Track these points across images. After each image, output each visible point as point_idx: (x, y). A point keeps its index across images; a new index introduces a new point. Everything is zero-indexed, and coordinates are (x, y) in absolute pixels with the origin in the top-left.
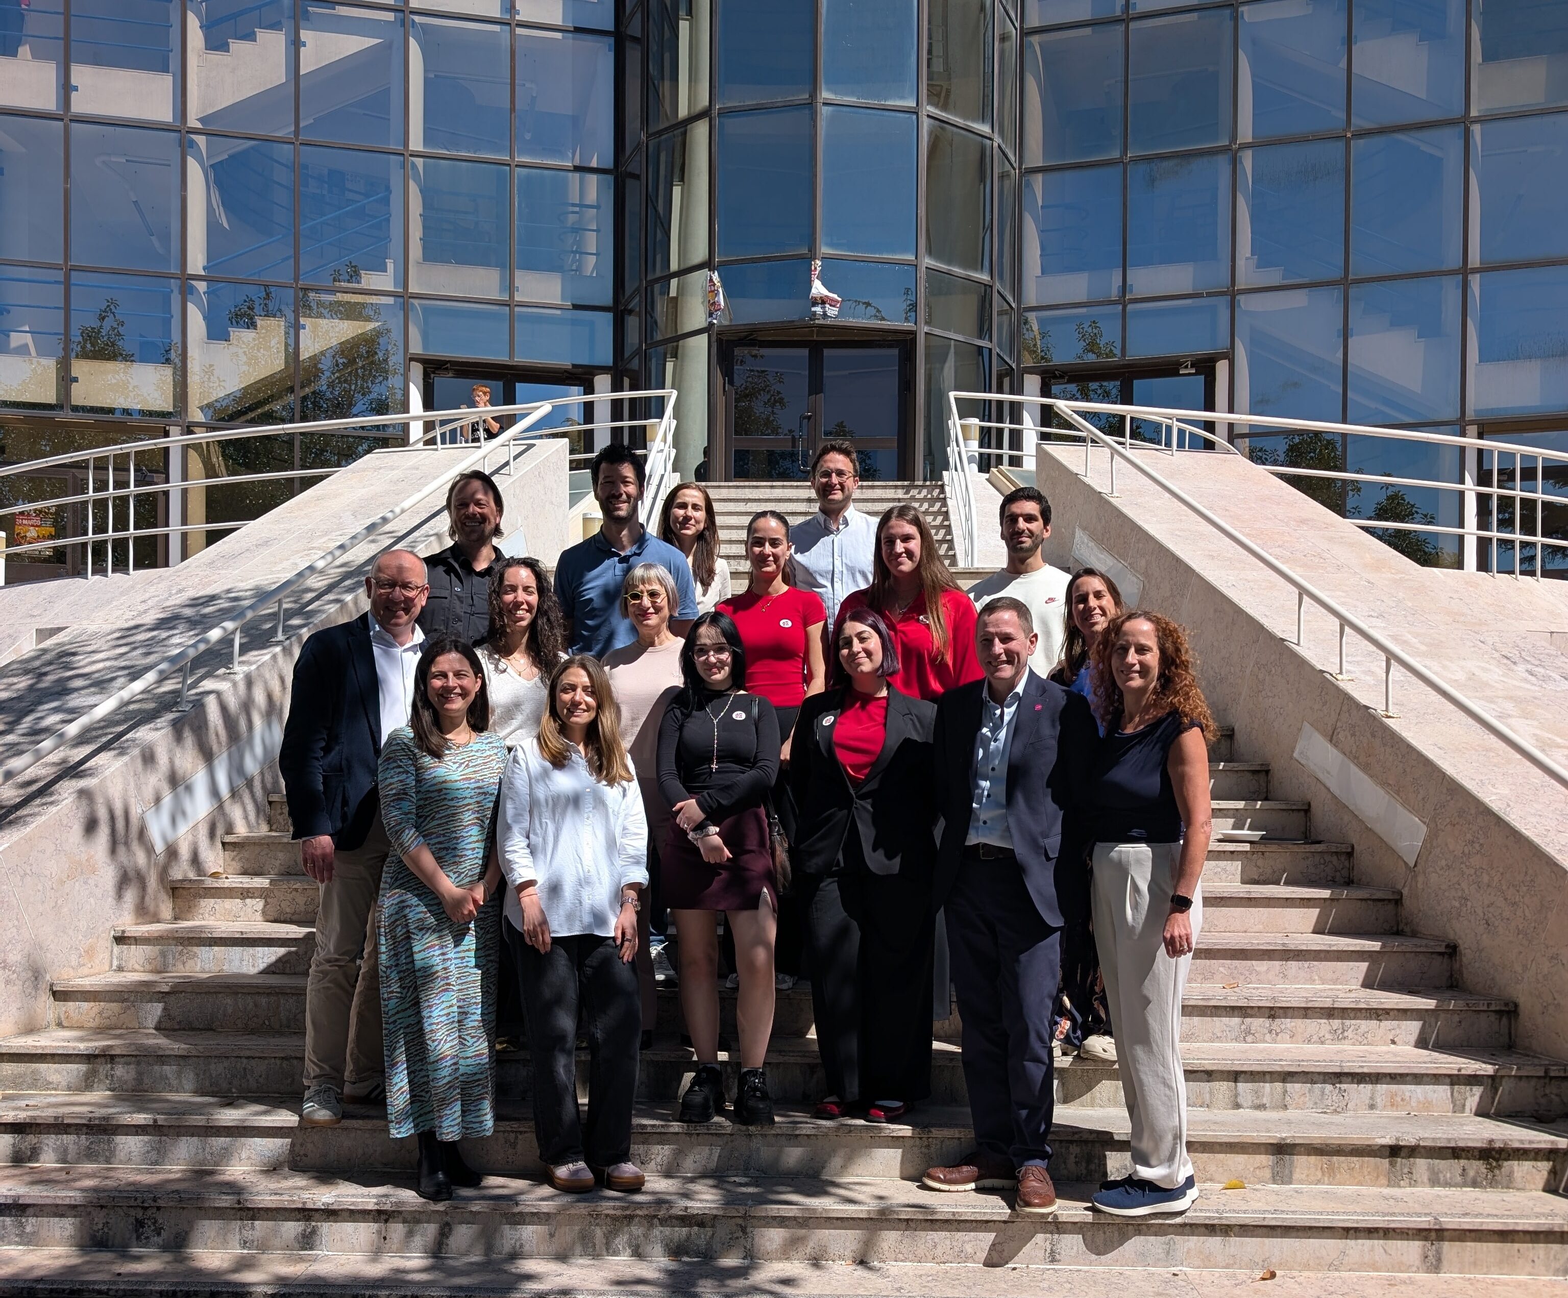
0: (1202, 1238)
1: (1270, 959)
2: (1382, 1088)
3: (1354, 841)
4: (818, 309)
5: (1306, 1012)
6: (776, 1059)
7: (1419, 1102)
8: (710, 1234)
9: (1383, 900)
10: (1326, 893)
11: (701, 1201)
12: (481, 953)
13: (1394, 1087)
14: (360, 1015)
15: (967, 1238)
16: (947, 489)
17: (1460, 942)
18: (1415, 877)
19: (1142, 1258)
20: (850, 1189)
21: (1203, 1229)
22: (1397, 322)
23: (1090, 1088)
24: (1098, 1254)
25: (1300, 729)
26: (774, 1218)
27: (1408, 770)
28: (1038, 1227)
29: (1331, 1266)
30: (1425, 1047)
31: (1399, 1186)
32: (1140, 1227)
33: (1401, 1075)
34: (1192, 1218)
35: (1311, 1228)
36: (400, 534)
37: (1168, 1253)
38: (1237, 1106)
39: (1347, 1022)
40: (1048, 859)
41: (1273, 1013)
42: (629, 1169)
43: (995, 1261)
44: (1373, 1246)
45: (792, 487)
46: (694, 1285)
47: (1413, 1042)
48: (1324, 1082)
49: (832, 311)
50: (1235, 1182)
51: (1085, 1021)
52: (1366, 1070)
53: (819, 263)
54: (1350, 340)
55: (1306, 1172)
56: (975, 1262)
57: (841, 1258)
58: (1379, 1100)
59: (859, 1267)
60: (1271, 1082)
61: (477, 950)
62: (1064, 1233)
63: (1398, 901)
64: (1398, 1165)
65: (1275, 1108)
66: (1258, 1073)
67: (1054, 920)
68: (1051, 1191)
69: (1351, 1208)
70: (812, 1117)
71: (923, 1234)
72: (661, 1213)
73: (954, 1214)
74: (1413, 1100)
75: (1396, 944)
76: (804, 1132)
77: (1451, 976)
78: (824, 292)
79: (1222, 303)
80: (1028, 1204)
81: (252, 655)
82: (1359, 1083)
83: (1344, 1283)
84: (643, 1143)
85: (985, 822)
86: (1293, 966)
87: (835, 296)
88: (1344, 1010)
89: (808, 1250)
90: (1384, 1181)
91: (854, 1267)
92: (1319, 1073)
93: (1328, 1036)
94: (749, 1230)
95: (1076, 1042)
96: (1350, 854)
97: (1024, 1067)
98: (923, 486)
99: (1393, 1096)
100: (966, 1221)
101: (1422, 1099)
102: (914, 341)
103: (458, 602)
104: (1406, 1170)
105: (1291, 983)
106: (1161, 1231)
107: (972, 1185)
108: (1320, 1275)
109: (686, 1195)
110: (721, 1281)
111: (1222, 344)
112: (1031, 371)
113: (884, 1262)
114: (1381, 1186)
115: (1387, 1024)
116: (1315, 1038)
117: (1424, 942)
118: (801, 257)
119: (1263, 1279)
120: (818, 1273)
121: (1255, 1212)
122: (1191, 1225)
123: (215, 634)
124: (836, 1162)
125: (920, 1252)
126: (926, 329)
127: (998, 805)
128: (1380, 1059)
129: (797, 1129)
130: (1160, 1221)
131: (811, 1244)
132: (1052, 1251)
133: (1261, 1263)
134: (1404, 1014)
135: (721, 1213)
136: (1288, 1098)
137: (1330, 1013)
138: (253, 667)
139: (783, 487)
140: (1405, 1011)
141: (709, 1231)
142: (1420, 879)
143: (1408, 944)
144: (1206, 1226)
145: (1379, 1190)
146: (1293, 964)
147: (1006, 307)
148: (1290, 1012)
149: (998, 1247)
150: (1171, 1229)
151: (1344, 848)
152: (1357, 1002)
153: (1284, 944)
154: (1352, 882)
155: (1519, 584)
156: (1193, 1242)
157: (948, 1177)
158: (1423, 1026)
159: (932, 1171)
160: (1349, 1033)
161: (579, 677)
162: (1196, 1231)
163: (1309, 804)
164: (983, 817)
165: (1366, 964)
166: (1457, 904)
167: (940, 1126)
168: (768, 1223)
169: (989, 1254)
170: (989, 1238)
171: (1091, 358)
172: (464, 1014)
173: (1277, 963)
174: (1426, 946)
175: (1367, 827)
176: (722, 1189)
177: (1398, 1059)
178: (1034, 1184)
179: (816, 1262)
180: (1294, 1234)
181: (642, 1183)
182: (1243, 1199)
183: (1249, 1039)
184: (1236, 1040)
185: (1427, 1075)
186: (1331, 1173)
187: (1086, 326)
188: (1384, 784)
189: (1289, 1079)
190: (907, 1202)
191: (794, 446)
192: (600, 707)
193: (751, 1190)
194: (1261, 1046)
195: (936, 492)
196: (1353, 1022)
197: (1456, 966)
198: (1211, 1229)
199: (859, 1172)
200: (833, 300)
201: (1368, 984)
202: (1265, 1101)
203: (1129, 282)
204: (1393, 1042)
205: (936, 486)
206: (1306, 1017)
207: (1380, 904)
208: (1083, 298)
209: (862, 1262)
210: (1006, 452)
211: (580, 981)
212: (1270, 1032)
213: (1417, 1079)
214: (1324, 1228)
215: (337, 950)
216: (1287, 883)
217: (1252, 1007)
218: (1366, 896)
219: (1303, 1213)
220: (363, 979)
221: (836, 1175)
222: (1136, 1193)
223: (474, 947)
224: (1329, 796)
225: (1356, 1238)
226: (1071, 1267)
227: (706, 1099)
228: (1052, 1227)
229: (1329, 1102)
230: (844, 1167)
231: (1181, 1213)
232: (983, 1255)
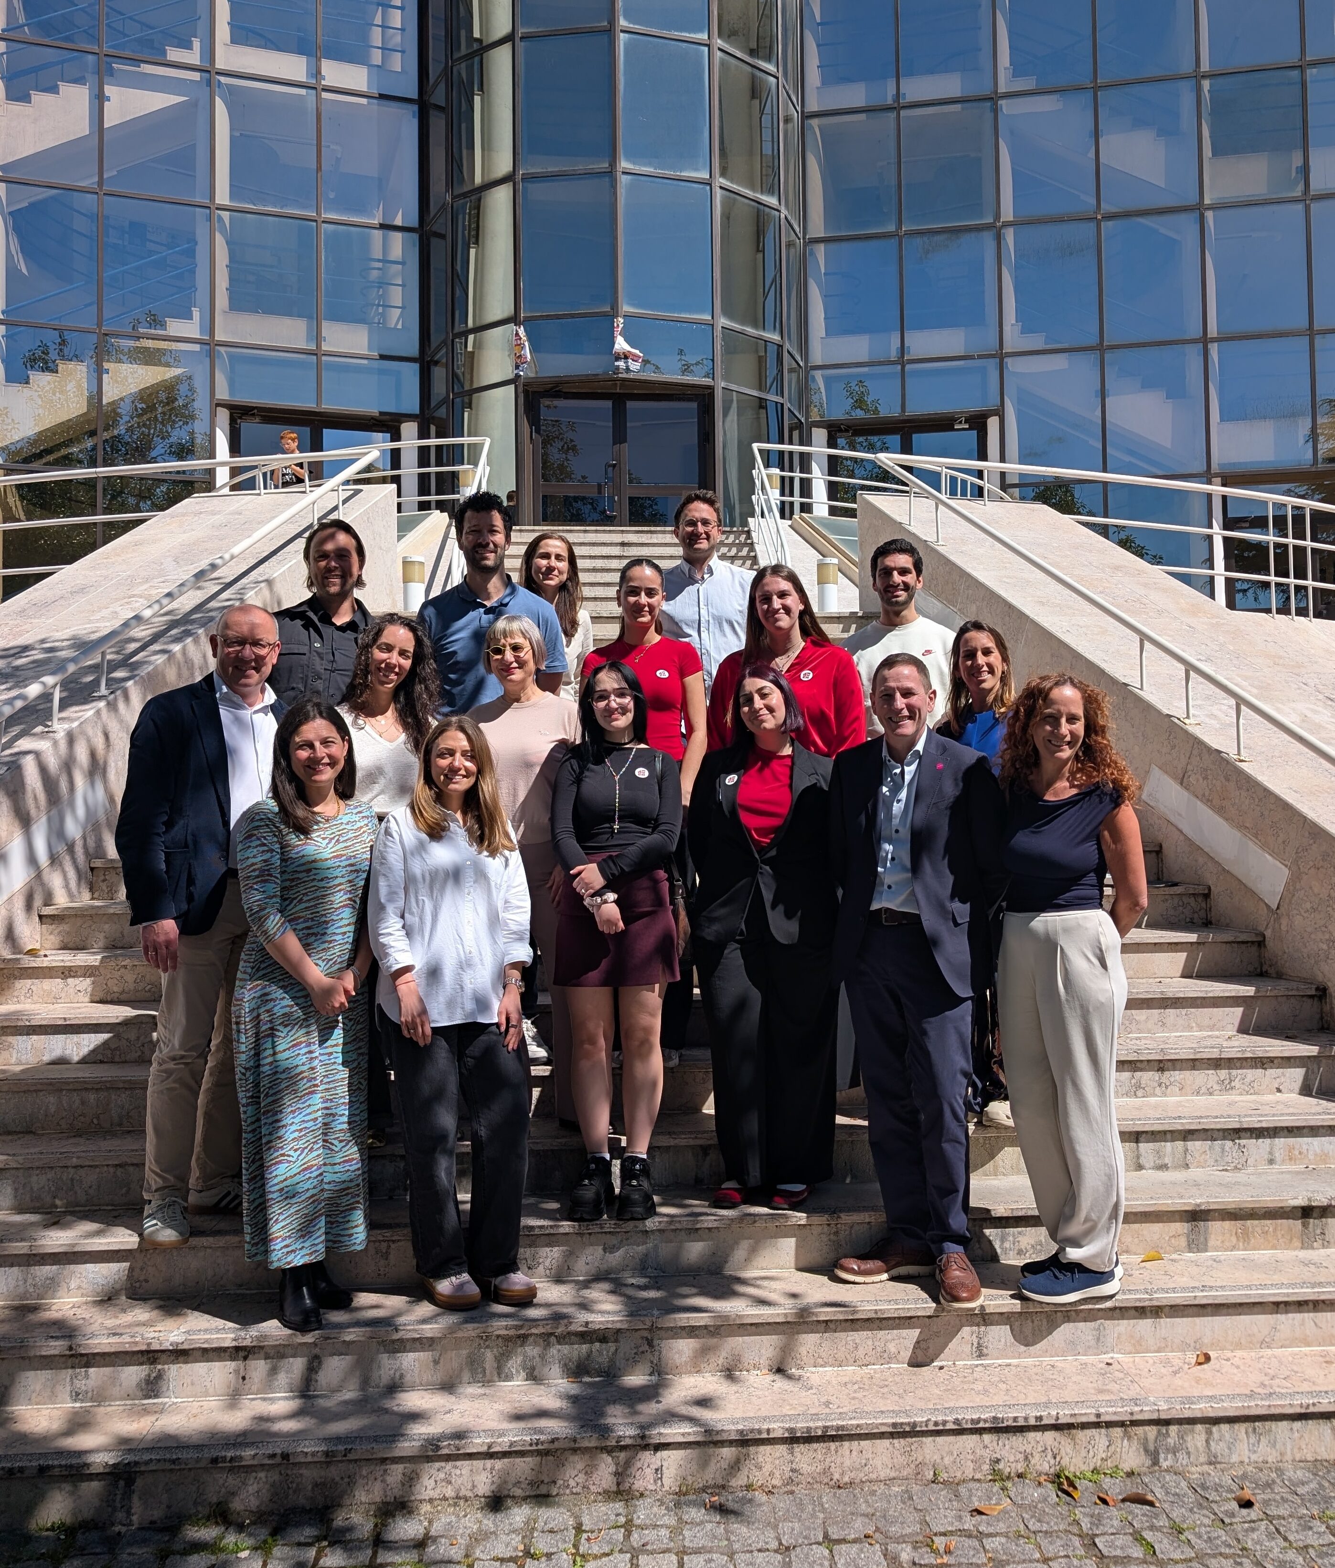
0: (1132, 1321)
1: (1149, 1008)
2: (1280, 1142)
3: (1210, 883)
4: (621, 364)
5: (1194, 1064)
6: (665, 1141)
7: (1316, 1155)
8: (613, 1349)
9: (1247, 942)
10: (1192, 937)
11: (602, 1312)
12: (349, 1047)
13: (1291, 1141)
14: (207, 1115)
15: (889, 1337)
16: (754, 534)
17: (1329, 984)
18: (1278, 919)
19: (1072, 1348)
20: (758, 1287)
21: (1133, 1312)
22: (1147, 385)
23: (992, 1156)
24: (1026, 1345)
25: (1148, 772)
26: (683, 1328)
27: (1266, 813)
28: (964, 1320)
29: (1264, 1344)
30: (1310, 1095)
31: (1313, 1248)
32: (1069, 1314)
33: (1298, 1128)
34: (1122, 1301)
35: (1241, 1304)
36: (228, 580)
37: (1098, 1339)
38: (1140, 1167)
39: (1234, 1072)
40: (956, 924)
41: (1162, 1066)
42: (519, 1280)
43: (920, 1359)
44: (1303, 1320)
45: (604, 531)
46: (602, 1414)
47: (1297, 1089)
48: (1224, 1138)
49: (635, 366)
50: (1153, 1253)
51: (984, 1086)
52: (1264, 1125)
53: (621, 320)
54: (1108, 401)
55: (1220, 1238)
56: (898, 1362)
57: (755, 1367)
58: (1277, 1155)
59: (777, 1377)
60: (1173, 1141)
61: (344, 1044)
62: (991, 1324)
63: (1261, 943)
64: (1311, 1226)
65: (1176, 1167)
66: (1159, 1132)
67: (963, 990)
68: (977, 1283)
69: (1277, 1278)
70: (710, 1206)
71: (843, 1335)
72: (560, 1330)
73: (876, 1311)
74: (1311, 1153)
75: (1269, 988)
76: (705, 1225)
77: (1322, 1018)
78: (627, 347)
79: (992, 365)
80: (957, 1299)
81: (72, 711)
82: (1258, 1137)
83: (1281, 1362)
84: (530, 1246)
85: (889, 887)
86: (1171, 1013)
87: (637, 352)
88: (1230, 1060)
89: (720, 1361)
90: (1298, 1244)
91: (771, 1377)
92: (1219, 1130)
93: (1216, 1087)
94: (656, 1342)
95: (977, 1108)
96: (1207, 896)
97: (941, 1148)
98: (730, 532)
99: (1291, 1149)
100: (889, 1318)
101: (1318, 1151)
102: (712, 396)
103: (317, 659)
104: (1318, 1232)
105: (1170, 1031)
106: (1090, 1316)
107: (885, 1276)
108: (1253, 1354)
109: (584, 1306)
110: (631, 1406)
111: (993, 402)
112: (818, 424)
113: (802, 1368)
114: (1295, 1249)
115: (1272, 1072)
116: (1203, 1090)
117: (1294, 985)
118: (604, 315)
119: (1200, 1364)
120: (734, 1388)
121: (1184, 1290)
122: (1121, 1308)
123: (33, 690)
124: (739, 1254)
125: (841, 1355)
126: (723, 384)
127: (904, 869)
128: (1274, 1111)
129: (698, 1222)
130: (1090, 1306)
131: (724, 1354)
132: (979, 1346)
133: (1193, 1344)
134: (1288, 1061)
135: (625, 1326)
136: (1189, 1157)
137: (1217, 1063)
138: (75, 724)
139: (596, 531)
140: (1289, 1058)
141: (612, 1346)
142: (1284, 922)
143: (1280, 988)
144: (1136, 1308)
145: (1296, 1253)
146: (1171, 1012)
147: (794, 365)
148: (1178, 1065)
149: (923, 1345)
150: (1100, 1313)
151: (1201, 890)
152: (1243, 1052)
153: (1162, 993)
154: (1211, 923)
155: (1296, 624)
156: (1123, 1326)
157: (863, 1267)
158: (1307, 1073)
159: (847, 1262)
160: (1236, 1083)
161: (457, 740)
162: (1126, 1315)
163: (1161, 846)
164: (888, 880)
165: (1241, 1009)
166: (1325, 947)
167: (849, 1210)
168: (676, 1334)
169: (914, 1352)
170: (912, 1335)
171: (859, 414)
172: (330, 1116)
173: (1156, 1012)
174: (1298, 990)
175: (1224, 869)
176: (621, 1295)
177: (1291, 1110)
178: (957, 1273)
179: (730, 1374)
180: (1225, 1311)
181: (535, 1296)
182: (1166, 1274)
183: (1140, 1093)
184: (1127, 1095)
185: (1323, 1127)
186: (1245, 1237)
187: (853, 384)
188: (1241, 827)
189: (1190, 1137)
190: (824, 1300)
191: (600, 492)
192: (480, 772)
193: (652, 1294)
194: (1153, 1100)
195: (743, 537)
196: (1239, 1071)
197: (1327, 1008)
198: (1141, 1312)
199: (764, 1265)
200: (635, 355)
201: (1243, 1029)
202: (1167, 1161)
203: (906, 344)
204: (1279, 1090)
205: (743, 532)
206: (1194, 1068)
207: (1244, 946)
208: (865, 359)
209: (780, 1371)
210: (797, 499)
211: (461, 1074)
212: (1160, 1085)
213: (1314, 1131)
214: (1254, 1304)
215: (182, 1046)
216: (1149, 926)
217: (1141, 1061)
218: (1231, 939)
219: (1233, 1288)
220: (211, 1074)
221: (741, 1269)
222: (1065, 1278)
223: (341, 1041)
224: (1182, 838)
225: (1287, 1312)
226: (1000, 1362)
227: (598, 1194)
228: (978, 1320)
229: (1229, 1159)
230: (748, 1260)
231: (1111, 1297)
232: (907, 1354)
